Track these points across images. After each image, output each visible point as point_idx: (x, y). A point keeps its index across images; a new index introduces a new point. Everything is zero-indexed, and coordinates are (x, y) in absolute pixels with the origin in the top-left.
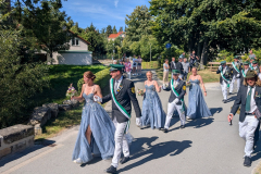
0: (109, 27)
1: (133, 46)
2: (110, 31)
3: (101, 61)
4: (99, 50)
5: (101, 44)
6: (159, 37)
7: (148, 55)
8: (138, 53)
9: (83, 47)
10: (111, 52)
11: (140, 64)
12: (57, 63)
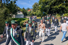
0: (28, 8)
1: (34, 13)
2: (28, 9)
3: (26, 17)
4: (25, 14)
5: (26, 12)
6: (41, 10)
7: (38, 15)
8: (36, 15)
9: (21, 13)
10: (29, 14)
11: (36, 18)
12: (14, 17)
